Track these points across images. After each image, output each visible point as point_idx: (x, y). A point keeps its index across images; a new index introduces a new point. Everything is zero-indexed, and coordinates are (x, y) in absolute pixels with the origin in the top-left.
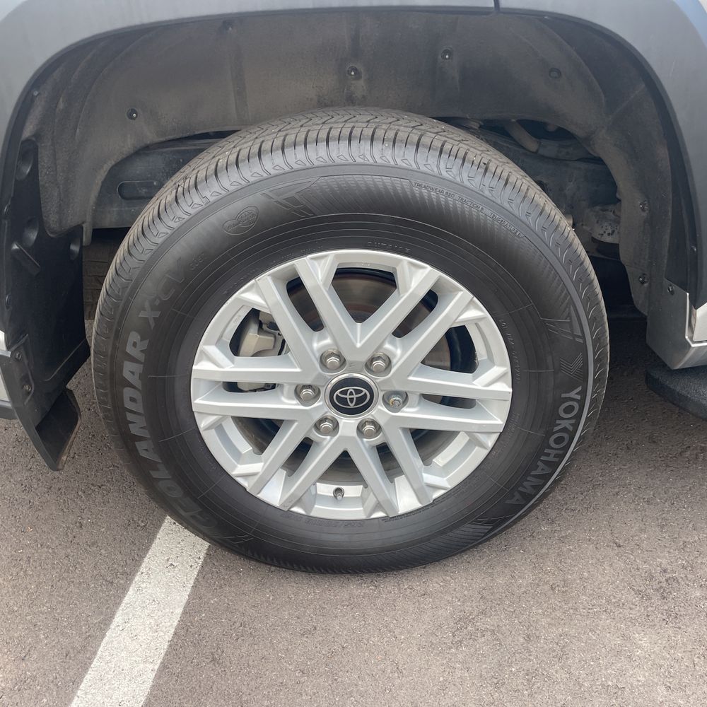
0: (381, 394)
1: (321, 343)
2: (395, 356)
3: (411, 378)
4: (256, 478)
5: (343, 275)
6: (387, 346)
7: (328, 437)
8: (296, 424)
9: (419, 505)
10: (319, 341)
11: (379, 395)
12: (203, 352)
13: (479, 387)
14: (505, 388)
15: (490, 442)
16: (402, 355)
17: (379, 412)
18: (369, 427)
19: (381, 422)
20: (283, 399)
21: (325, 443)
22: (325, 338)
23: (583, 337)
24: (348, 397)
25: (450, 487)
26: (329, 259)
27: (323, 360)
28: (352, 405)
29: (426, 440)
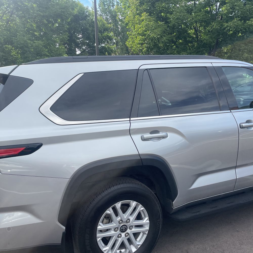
0: (129, 227)
1: (119, 219)
2: (130, 219)
3: (134, 223)
4: (107, 250)
5: (122, 205)
6: (129, 217)
7: (120, 238)
8: (115, 236)
9: (136, 250)
10: (118, 218)
11: (128, 227)
12: (99, 225)
13: (145, 222)
14: (148, 221)
15: (147, 233)
16: (132, 218)
17: (128, 231)
18: (127, 234)
19: (129, 233)
20: (112, 232)
21: (119, 240)
22: (119, 218)
23: (158, 210)
24: (123, 229)
25: (141, 244)
26: (120, 203)
27: (119, 222)
28: (124, 230)
29: (136, 235)
